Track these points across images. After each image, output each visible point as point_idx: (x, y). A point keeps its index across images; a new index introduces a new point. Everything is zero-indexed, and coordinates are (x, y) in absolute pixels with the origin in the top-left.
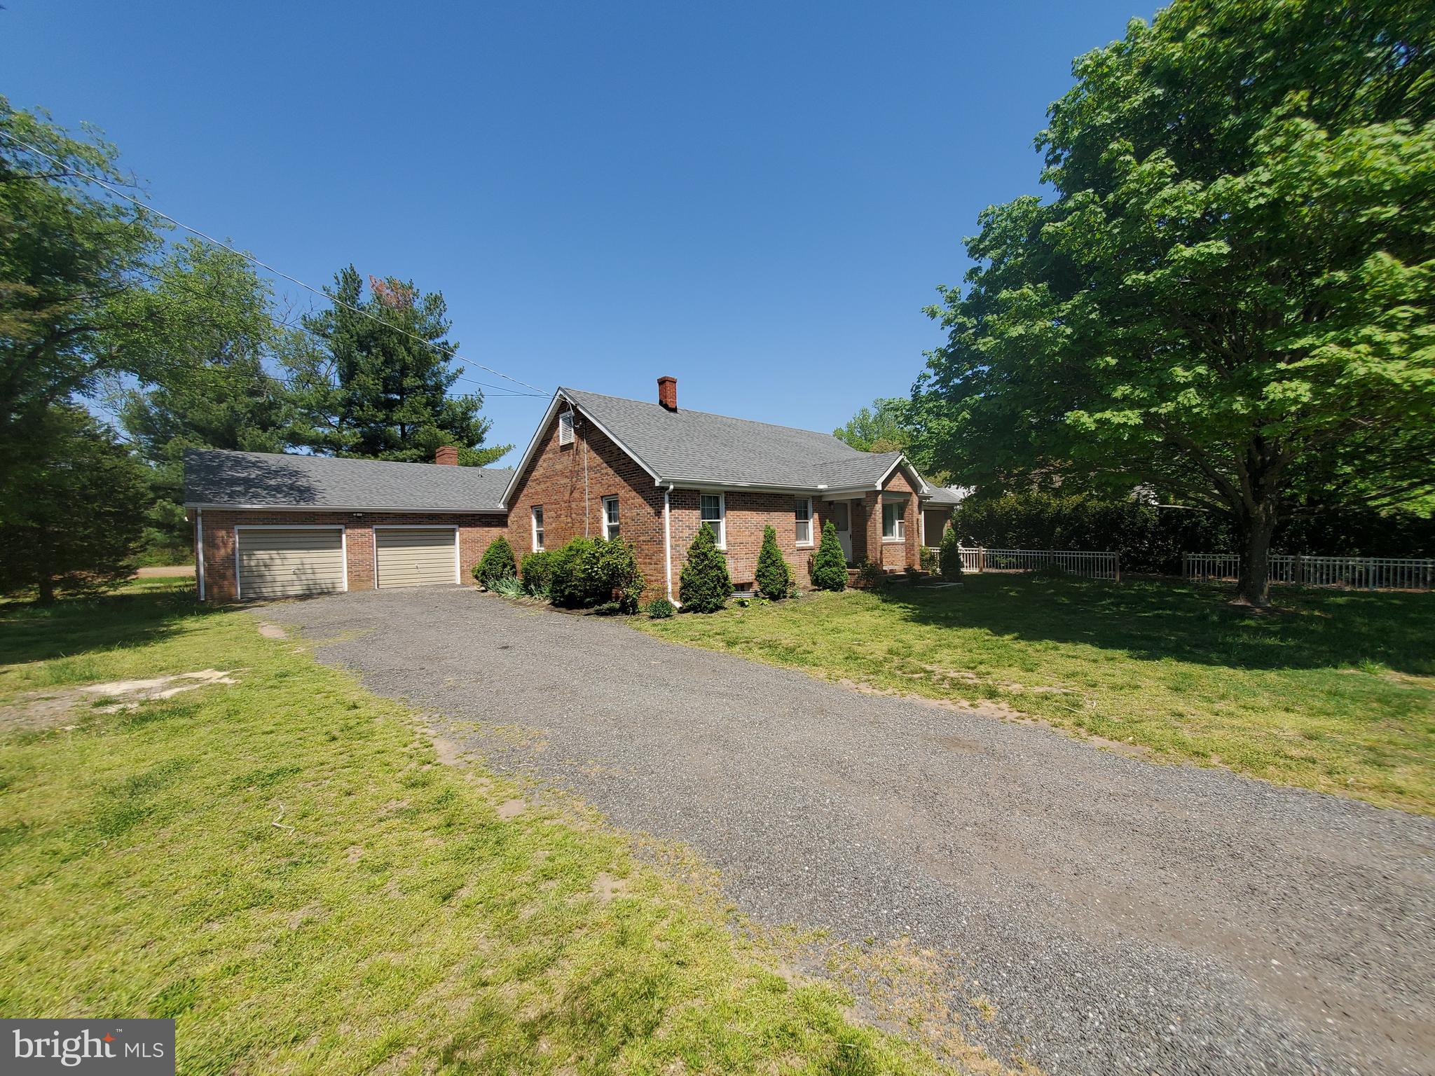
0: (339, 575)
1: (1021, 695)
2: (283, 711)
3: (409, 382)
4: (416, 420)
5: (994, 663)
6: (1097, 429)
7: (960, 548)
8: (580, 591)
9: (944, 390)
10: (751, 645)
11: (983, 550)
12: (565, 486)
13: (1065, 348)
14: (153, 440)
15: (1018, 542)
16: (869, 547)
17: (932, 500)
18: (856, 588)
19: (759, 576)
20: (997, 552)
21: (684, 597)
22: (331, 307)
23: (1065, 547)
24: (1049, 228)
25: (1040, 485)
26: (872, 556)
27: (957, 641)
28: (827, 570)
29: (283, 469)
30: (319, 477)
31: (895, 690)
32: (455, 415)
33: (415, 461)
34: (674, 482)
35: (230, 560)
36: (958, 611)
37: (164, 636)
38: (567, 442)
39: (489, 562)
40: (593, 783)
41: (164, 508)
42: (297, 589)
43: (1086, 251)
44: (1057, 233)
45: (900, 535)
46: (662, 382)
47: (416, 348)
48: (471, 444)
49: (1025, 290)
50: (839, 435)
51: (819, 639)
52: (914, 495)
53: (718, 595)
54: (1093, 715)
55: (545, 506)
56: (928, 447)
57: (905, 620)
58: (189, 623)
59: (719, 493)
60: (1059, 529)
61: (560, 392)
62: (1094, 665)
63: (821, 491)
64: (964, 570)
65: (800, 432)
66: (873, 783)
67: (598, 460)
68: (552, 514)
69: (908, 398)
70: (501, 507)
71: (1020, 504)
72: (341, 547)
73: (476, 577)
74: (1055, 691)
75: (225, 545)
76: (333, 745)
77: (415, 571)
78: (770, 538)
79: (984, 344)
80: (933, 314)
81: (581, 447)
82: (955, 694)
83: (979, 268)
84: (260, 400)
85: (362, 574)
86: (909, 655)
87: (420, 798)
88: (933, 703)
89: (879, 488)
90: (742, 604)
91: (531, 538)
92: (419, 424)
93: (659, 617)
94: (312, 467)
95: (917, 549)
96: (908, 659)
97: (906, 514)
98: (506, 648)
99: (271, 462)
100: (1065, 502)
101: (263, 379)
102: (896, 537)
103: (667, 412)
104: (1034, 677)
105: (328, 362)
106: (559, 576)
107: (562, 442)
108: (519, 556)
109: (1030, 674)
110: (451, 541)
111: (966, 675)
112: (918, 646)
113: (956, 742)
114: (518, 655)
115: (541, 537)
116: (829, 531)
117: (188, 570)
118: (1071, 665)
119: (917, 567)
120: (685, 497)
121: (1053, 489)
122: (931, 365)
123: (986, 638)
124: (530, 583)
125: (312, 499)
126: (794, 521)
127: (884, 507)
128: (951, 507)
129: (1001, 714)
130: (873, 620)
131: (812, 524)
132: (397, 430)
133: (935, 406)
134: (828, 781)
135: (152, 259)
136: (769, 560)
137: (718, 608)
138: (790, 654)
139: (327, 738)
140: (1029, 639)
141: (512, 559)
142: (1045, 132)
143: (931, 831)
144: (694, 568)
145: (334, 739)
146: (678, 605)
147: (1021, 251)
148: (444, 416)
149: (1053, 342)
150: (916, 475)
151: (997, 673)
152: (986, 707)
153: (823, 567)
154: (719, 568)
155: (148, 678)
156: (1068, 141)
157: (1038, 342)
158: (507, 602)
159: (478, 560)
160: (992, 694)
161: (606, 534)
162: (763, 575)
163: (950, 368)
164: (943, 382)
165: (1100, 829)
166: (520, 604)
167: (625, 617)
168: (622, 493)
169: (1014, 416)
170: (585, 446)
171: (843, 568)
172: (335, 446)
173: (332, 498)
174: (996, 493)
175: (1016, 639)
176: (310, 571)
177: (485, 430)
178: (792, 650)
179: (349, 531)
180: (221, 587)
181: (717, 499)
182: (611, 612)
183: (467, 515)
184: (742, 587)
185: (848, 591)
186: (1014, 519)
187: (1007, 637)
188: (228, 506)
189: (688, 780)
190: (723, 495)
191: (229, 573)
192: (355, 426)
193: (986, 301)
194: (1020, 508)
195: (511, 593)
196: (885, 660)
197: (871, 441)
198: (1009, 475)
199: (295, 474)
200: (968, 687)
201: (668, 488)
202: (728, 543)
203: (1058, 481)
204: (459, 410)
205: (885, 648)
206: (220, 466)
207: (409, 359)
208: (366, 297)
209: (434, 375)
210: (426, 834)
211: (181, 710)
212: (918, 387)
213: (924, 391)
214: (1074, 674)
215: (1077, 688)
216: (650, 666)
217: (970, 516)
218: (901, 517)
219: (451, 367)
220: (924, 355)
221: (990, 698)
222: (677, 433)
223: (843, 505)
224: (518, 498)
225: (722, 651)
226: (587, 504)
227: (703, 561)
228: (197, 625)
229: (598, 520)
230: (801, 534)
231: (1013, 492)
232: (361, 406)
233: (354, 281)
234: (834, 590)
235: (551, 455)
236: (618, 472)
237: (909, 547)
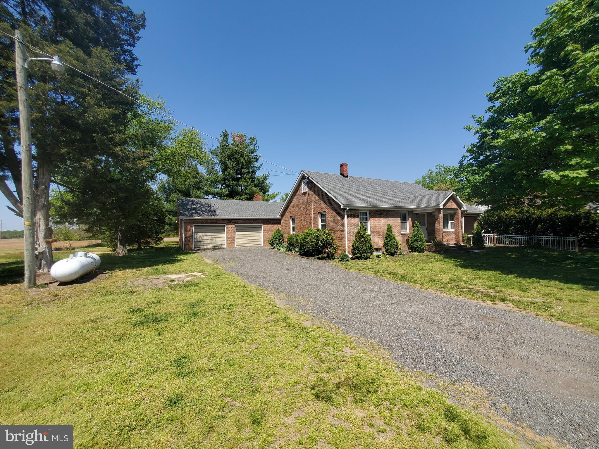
0: (224, 242)
1: (519, 301)
2: (223, 287)
3: (244, 170)
4: (246, 185)
5: (504, 287)
6: (561, 179)
7: (483, 234)
8: (311, 250)
9: (476, 162)
10: (385, 273)
11: (496, 235)
12: (304, 208)
13: (542, 143)
14: (166, 195)
15: (516, 231)
16: (436, 233)
17: (468, 212)
18: (430, 251)
19: (385, 245)
20: (504, 236)
21: (353, 253)
22: (219, 145)
23: (544, 234)
24: (532, 88)
25: (528, 204)
26: (438, 238)
27: (484, 276)
28: (416, 243)
29: (206, 204)
30: (217, 207)
31: (455, 295)
32: (259, 182)
33: (246, 200)
34: (349, 207)
35: (191, 236)
36: (483, 263)
37: (178, 261)
38: (305, 191)
39: (274, 238)
40: (334, 318)
41: (169, 218)
42: (210, 247)
43: (553, 97)
44: (536, 90)
45: (452, 228)
46: (342, 166)
47: (246, 158)
48: (265, 192)
49: (519, 117)
50: (418, 182)
51: (416, 272)
52: (459, 209)
53: (368, 253)
54: (559, 312)
55: (295, 217)
56: (467, 188)
57: (456, 266)
58: (182, 257)
59: (367, 210)
60: (540, 225)
61: (302, 172)
62: (560, 291)
63: (413, 209)
64: (486, 244)
65: (401, 183)
66: (448, 329)
67: (317, 198)
68: (299, 219)
69: (457, 166)
70: (279, 217)
71: (517, 213)
72: (224, 232)
73: (270, 244)
74: (538, 301)
75: (190, 230)
76: (243, 299)
77: (248, 241)
78: (390, 229)
79: (497, 142)
80: (469, 129)
81: (310, 193)
82: (485, 298)
83: (494, 106)
84: (197, 180)
85: (231, 241)
86: (460, 281)
87: (277, 317)
88: (474, 302)
89: (442, 207)
90: (378, 257)
91: (290, 229)
92: (248, 186)
93: (344, 261)
94: (215, 203)
95: (460, 235)
96: (459, 283)
97: (455, 219)
98: (288, 270)
99: (202, 202)
100: (544, 212)
101: (198, 173)
102: (450, 228)
103: (344, 178)
104: (526, 294)
105: (217, 165)
106: (302, 244)
107: (302, 192)
108: (286, 236)
109: (524, 292)
110: (260, 230)
111: (490, 291)
112: (464, 278)
113: (486, 317)
114: (293, 273)
115: (294, 229)
116: (417, 226)
117: (177, 239)
118: (547, 290)
119: (461, 243)
120: (353, 212)
121: (536, 206)
122: (468, 151)
123: (500, 276)
124: (291, 246)
125: (215, 214)
126: (400, 222)
127: (444, 215)
128: (478, 215)
129: (509, 308)
130: (440, 266)
131: (408, 223)
132: (239, 188)
133: (471, 170)
134: (428, 327)
135: (173, 136)
136: (389, 239)
137: (368, 258)
138: (402, 278)
139: (240, 296)
140: (523, 277)
141: (282, 237)
142: (530, 43)
143: (477, 348)
144: (358, 241)
145: (243, 297)
146: (350, 256)
147: (517, 98)
148: (255, 182)
149: (534, 140)
150: (461, 201)
151: (506, 291)
152: (500, 305)
153: (414, 242)
154: (369, 242)
155: (180, 274)
156: (544, 45)
157: (527, 141)
158: (283, 253)
159: (270, 237)
160: (504, 300)
161: (320, 227)
162: (387, 245)
163: (478, 152)
164: (476, 158)
165: (562, 357)
166: (287, 254)
167: (330, 261)
168: (327, 211)
169: (513, 174)
170: (312, 193)
171: (424, 242)
172: (219, 195)
173: (222, 214)
174: (503, 208)
175: (516, 277)
176: (214, 240)
177: (269, 188)
178: (404, 277)
179: (227, 226)
180: (189, 245)
181: (366, 213)
182: (323, 258)
183: (266, 220)
184: (377, 250)
185: (426, 253)
186: (513, 220)
187: (510, 276)
188: (191, 217)
189: (370, 321)
190: (369, 211)
191: (191, 240)
192: (227, 187)
193: (498, 121)
194: (517, 215)
195: (283, 250)
196: (448, 283)
197: (434, 184)
198: (511, 200)
199: (210, 206)
200: (491, 296)
201: (346, 209)
202: (371, 231)
203: (539, 202)
204: (261, 180)
205: (448, 278)
206: (188, 204)
207: (244, 162)
208: (230, 141)
209: (253, 167)
210: (283, 328)
211: (194, 284)
212: (462, 161)
213: (465, 163)
214: (549, 294)
215: (550, 300)
216: (344, 279)
217: (489, 219)
218: (452, 219)
219: (258, 164)
220: (464, 147)
221: (502, 301)
222: (348, 186)
223: (423, 215)
224: (285, 213)
225: (373, 275)
226: (313, 215)
227: (362, 239)
228: (185, 258)
229: (317, 222)
230: (403, 227)
231: (513, 207)
232: (229, 180)
233: (226, 135)
234: (419, 252)
235: (298, 197)
236: (325, 203)
237: (457, 234)
